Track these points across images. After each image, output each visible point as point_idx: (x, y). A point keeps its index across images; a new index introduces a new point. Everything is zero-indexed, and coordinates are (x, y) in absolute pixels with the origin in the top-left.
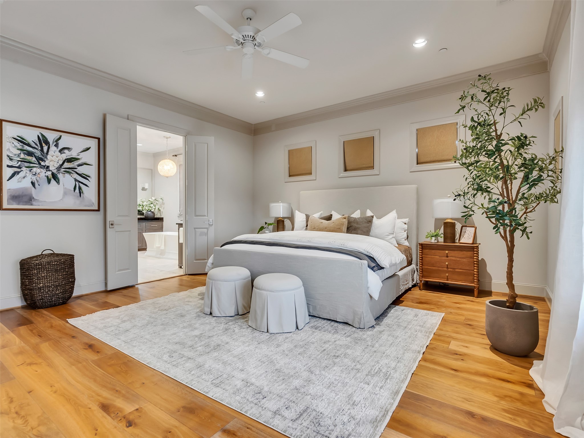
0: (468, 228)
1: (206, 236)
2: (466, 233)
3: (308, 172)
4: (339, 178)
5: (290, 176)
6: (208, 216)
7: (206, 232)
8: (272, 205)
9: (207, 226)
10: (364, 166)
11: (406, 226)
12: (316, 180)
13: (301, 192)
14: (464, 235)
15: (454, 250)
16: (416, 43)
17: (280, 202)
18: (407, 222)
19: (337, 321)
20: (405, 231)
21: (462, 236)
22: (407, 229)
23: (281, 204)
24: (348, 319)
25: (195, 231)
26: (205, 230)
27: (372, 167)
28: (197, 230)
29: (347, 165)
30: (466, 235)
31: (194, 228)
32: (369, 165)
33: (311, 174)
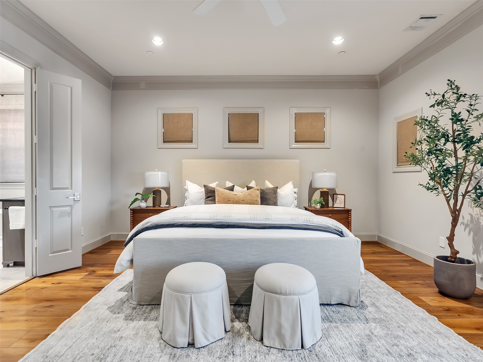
0: (338, 196)
1: (69, 217)
2: (337, 200)
3: (187, 139)
4: (224, 148)
5: (164, 142)
6: (72, 189)
7: (69, 211)
8: (148, 174)
9: (72, 203)
10: (249, 139)
11: (296, 195)
12: (197, 148)
13: (184, 160)
14: (336, 201)
15: (335, 214)
16: (334, 41)
17: (156, 170)
18: (296, 192)
19: (332, 303)
20: (295, 199)
21: (334, 202)
22: (297, 197)
23: (160, 173)
24: (342, 300)
25: (52, 212)
26: (68, 209)
27: (257, 141)
28: (54, 209)
29: (231, 136)
30: (338, 201)
31: (50, 207)
32: (254, 139)
33: (191, 141)
